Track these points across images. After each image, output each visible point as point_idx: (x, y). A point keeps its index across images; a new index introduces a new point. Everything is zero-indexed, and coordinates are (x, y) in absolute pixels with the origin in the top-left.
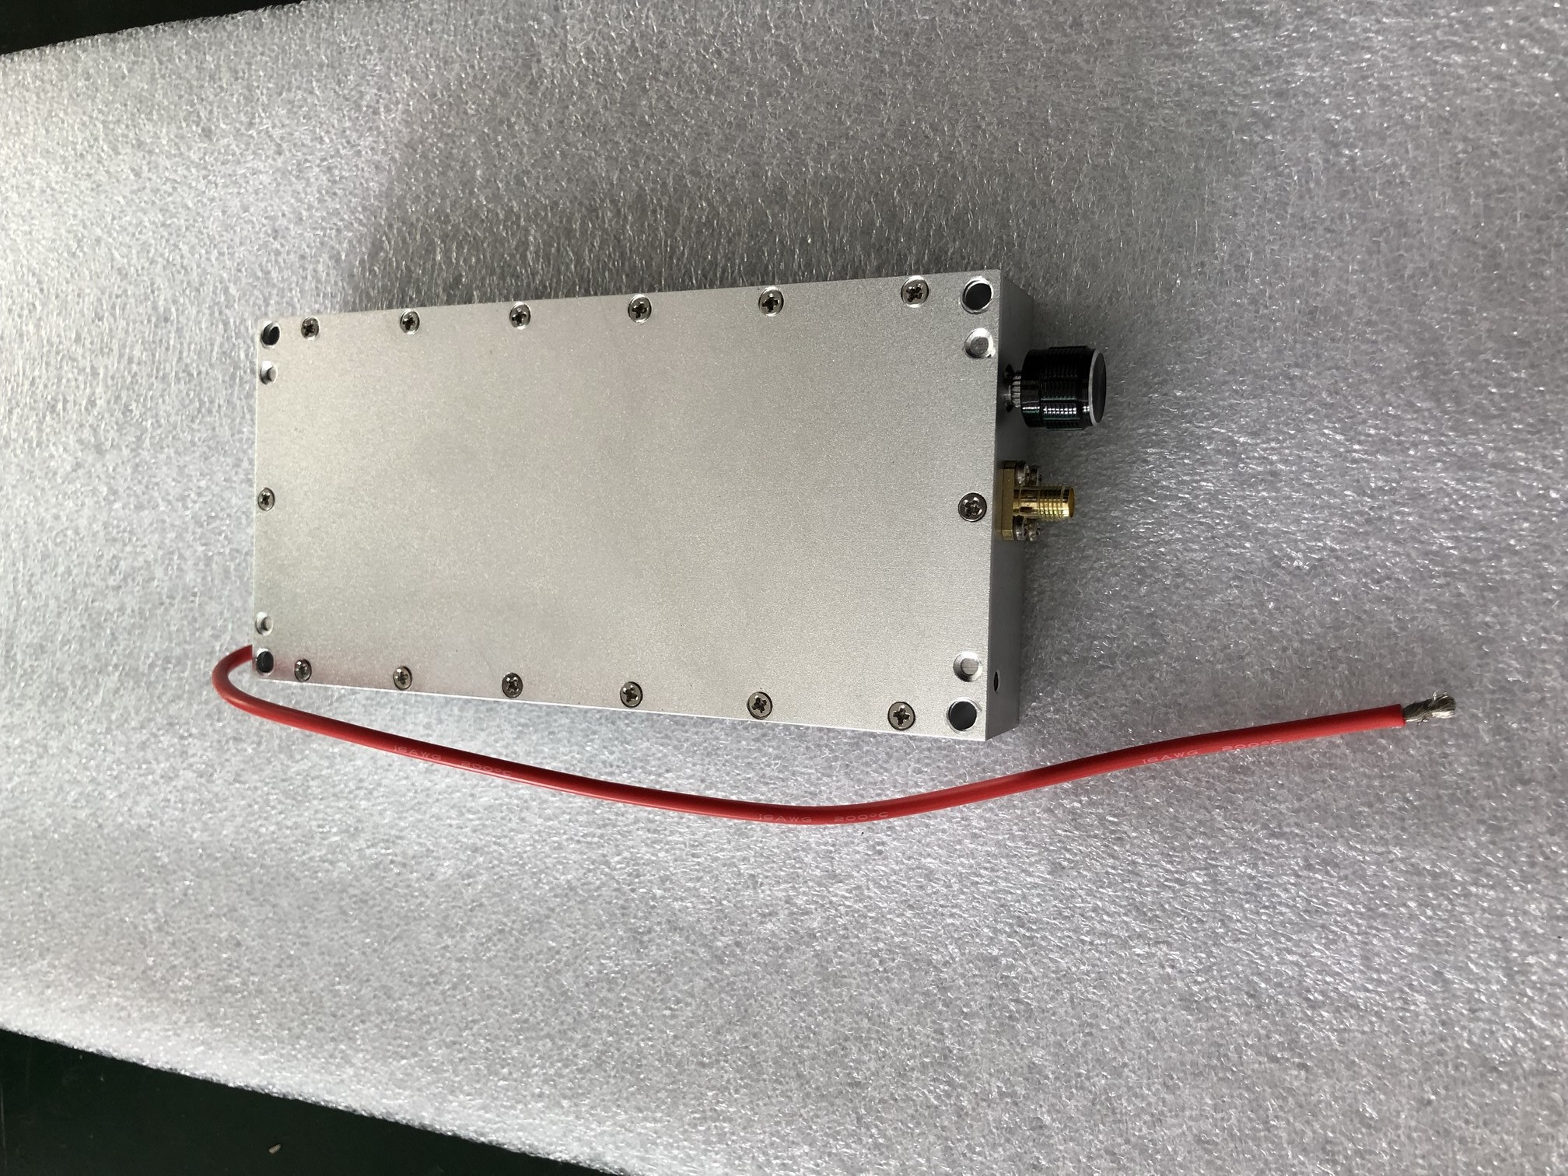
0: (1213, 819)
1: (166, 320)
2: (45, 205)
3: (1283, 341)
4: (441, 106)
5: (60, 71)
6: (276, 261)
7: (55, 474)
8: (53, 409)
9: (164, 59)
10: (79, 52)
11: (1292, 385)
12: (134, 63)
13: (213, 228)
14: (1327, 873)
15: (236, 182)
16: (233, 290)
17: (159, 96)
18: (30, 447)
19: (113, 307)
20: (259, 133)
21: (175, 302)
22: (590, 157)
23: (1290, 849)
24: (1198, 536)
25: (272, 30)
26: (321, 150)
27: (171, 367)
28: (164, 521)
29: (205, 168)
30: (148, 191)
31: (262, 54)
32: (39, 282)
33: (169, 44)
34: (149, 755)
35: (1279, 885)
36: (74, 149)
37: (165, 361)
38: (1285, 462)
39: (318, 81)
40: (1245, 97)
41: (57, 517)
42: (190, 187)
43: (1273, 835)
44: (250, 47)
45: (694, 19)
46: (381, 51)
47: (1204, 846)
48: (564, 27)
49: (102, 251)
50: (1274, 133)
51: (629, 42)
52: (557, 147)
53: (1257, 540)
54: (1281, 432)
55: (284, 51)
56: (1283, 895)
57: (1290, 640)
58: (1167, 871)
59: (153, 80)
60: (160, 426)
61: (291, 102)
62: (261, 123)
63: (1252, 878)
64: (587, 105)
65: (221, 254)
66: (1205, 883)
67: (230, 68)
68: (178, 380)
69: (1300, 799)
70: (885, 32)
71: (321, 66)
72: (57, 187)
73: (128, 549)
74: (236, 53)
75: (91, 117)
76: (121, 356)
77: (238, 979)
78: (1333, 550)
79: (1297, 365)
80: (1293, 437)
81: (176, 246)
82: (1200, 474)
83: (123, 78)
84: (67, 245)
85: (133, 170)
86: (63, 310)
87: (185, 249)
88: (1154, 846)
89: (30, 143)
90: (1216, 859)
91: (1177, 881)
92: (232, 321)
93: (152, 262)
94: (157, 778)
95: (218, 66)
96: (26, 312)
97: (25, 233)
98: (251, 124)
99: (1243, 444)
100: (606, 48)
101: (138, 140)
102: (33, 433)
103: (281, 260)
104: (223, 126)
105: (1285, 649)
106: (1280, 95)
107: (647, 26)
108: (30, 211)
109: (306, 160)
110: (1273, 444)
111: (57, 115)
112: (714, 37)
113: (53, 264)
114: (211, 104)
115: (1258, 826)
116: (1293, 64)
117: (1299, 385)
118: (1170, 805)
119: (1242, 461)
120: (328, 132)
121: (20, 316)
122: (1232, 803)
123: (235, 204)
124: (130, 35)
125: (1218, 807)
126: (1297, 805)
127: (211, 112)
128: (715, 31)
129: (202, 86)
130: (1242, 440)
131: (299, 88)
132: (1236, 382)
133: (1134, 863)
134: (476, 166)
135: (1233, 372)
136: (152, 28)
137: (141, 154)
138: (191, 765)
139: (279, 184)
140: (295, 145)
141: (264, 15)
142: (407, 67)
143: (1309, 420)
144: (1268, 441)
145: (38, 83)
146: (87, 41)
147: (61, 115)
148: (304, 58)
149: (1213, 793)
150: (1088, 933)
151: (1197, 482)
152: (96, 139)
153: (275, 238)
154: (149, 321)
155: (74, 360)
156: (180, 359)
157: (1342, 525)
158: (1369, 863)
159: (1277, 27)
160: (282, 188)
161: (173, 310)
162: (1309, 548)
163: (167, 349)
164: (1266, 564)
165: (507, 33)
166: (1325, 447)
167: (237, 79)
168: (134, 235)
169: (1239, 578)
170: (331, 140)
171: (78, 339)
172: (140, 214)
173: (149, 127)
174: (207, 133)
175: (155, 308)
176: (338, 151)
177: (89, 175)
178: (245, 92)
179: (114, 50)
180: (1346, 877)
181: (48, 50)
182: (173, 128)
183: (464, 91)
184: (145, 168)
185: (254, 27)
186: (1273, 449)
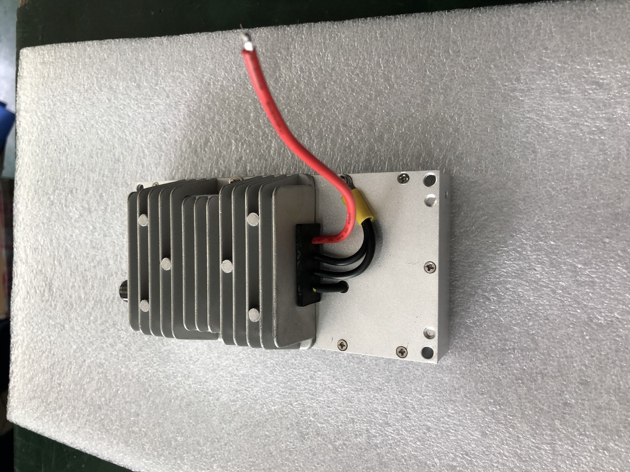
0: (555, 424)
1: (118, 160)
2: (71, 109)
3: (602, 226)
4: (237, 85)
5: (78, 54)
6: (165, 142)
7: (71, 218)
8: (71, 192)
9: (122, 54)
10: (87, 47)
11: (605, 246)
12: (110, 54)
13: (139, 125)
14: (604, 453)
15: (149, 108)
16: (146, 151)
17: (119, 69)
18: (62, 206)
19: (97, 153)
20: (160, 88)
21: (122, 154)
22: (300, 113)
23: (589, 441)
24: (556, 304)
25: (167, 46)
26: (185, 98)
27: (120, 181)
28: (114, 243)
29: (137, 100)
30: (113, 108)
31: (163, 55)
32: (68, 140)
33: (125, 48)
34: (105, 335)
35: (582, 456)
36: (84, 87)
37: (118, 177)
38: (598, 278)
39: (186, 69)
40: (593, 119)
41: (71, 236)
42: (131, 108)
43: (581, 434)
44: (158, 52)
45: (348, 59)
46: (212, 59)
47: (551, 435)
48: (291, 56)
49: (94, 130)
50: (605, 136)
51: (319, 66)
52: (286, 108)
53: (583, 309)
54: (597, 265)
55: (172, 55)
56: (584, 460)
57: (594, 353)
58: (533, 442)
59: (117, 63)
60: (114, 204)
61: (173, 76)
62: (161, 84)
63: (570, 451)
64: (300, 91)
65: (142, 136)
66: (549, 450)
67: (149, 60)
68: (122, 185)
69: (594, 420)
70: (432, 74)
71: (187, 62)
72: (76, 102)
73: (100, 251)
74: (152, 55)
75: (91, 75)
76: (100, 173)
77: (137, 429)
78: (617, 318)
79: (607, 237)
80: (603, 268)
81: (124, 131)
82: (559, 278)
83: (105, 59)
84: (80, 127)
85: (108, 99)
86: (77, 152)
87: (127, 133)
88: (528, 431)
89: (65, 82)
90: (555, 441)
91: (537, 447)
92: (145, 164)
93: (114, 137)
94: (108, 345)
95: (144, 59)
96: (62, 151)
97: (63, 119)
98: (157, 84)
99: (580, 268)
100: (309, 67)
101: (110, 86)
102: (63, 201)
103: (166, 141)
104: (146, 84)
105: (592, 357)
106: (609, 120)
107: (327, 60)
108: (65, 111)
109: (179, 102)
110: (593, 270)
111: (77, 72)
112: (356, 68)
113: (74, 133)
114: (141, 74)
115: (575, 430)
116: (616, 108)
117: (607, 246)
118: (536, 415)
119: (579, 275)
120: (188, 91)
121: (59, 153)
122: (564, 419)
123: (149, 117)
124: (108, 42)
125: (558, 419)
126: (593, 423)
127: (141, 77)
128: (357, 65)
129: (137, 67)
130: (580, 266)
131: (177, 71)
132: (578, 241)
133: (518, 437)
134: (250, 113)
135: (578, 237)
136: (117, 40)
137: (111, 92)
138: (122, 341)
139: (167, 110)
140: (175, 95)
141: (164, 39)
142: (223, 67)
143: (611, 261)
144: (591, 268)
145: (69, 58)
146: (90, 43)
147: (79, 72)
148: (180, 59)
149: (556, 413)
150: (496, 463)
151: (557, 281)
152: (93, 84)
153: (165, 132)
154: (112, 161)
155: (81, 173)
156: (123, 177)
157: (623, 308)
158: (623, 452)
159: (610, 90)
160: (168, 112)
161: (121, 157)
162: (607, 316)
163: (118, 173)
164: (586, 320)
165: (267, 57)
166: (618, 274)
167: (152, 65)
168: (107, 125)
169: (573, 324)
170: (190, 94)
171: (83, 165)
172: (110, 117)
173: (115, 82)
174: (139, 86)
175: (114, 155)
176: (192, 99)
177: (90, 99)
178: (155, 70)
179: (101, 47)
180: (612, 456)
181: (73, 44)
182: (125, 84)
183: (247, 79)
184: (113, 98)
185: (160, 44)
186: (593, 272)
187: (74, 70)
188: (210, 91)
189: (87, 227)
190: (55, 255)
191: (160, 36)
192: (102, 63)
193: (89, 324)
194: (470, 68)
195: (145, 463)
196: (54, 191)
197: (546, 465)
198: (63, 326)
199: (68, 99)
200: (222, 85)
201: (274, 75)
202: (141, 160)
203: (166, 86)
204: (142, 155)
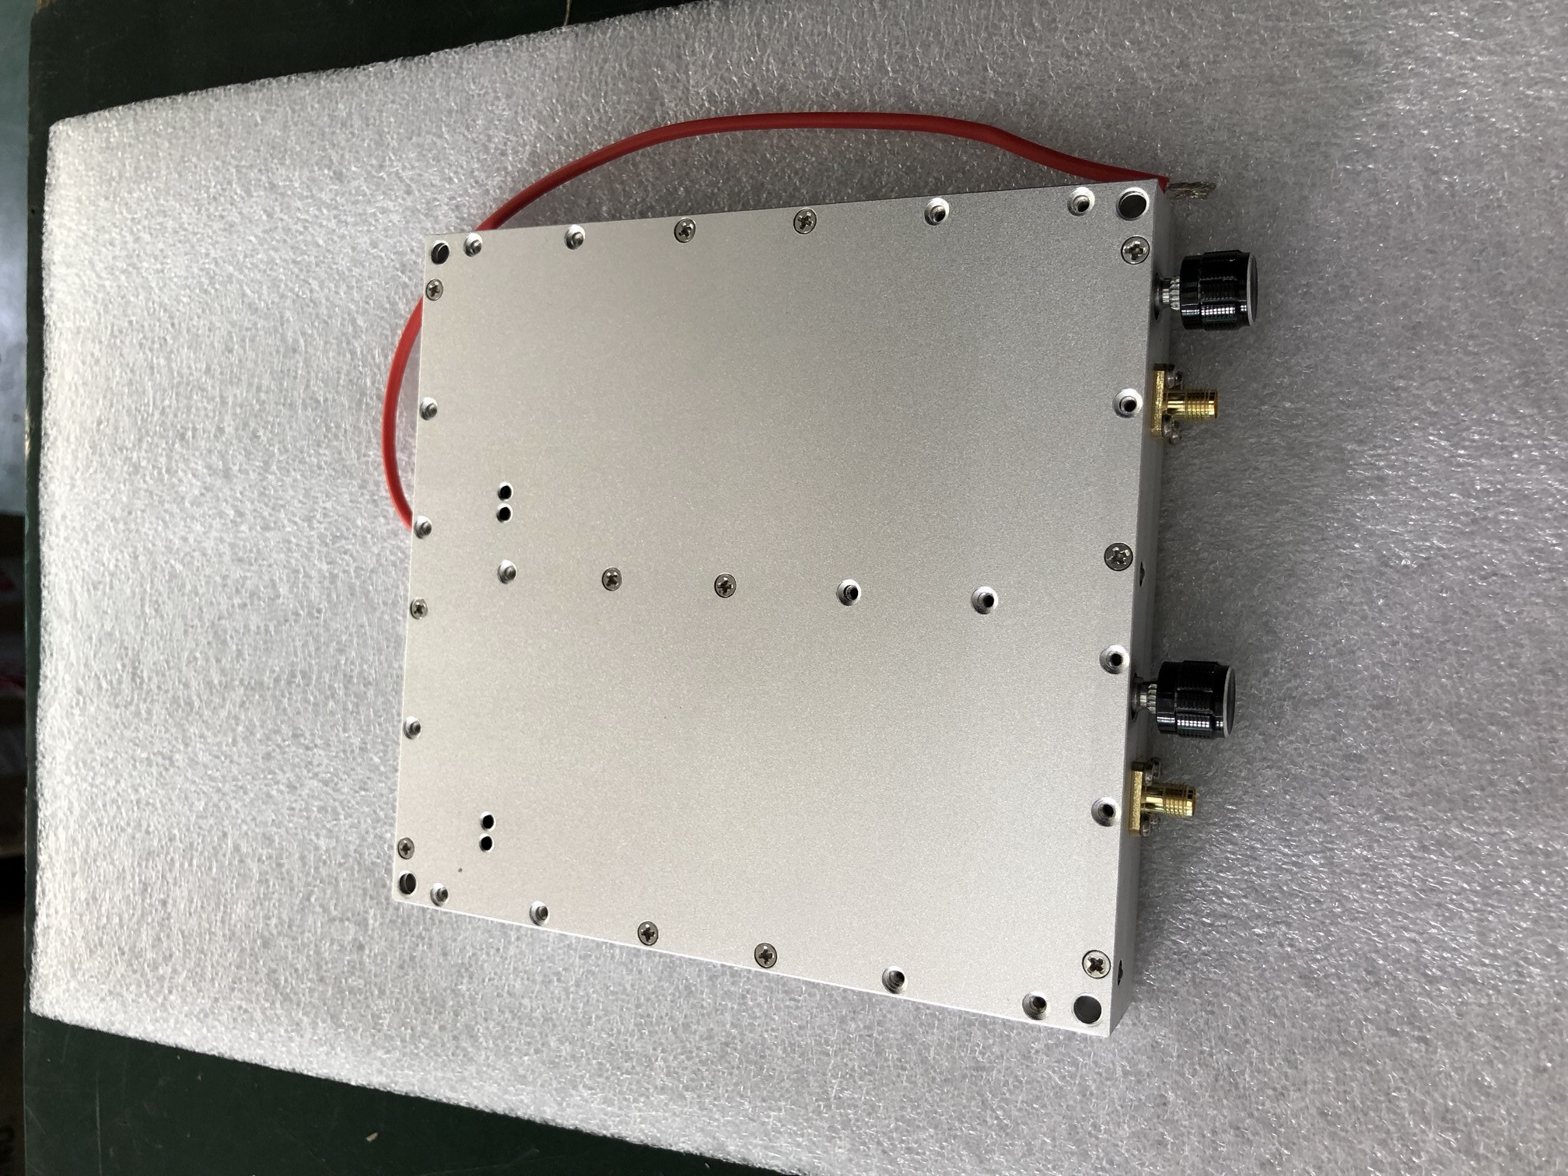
187: (182, 157)
188: (505, 168)
189: (221, 514)
190: (145, 590)
191: (386, 59)
192: (249, 133)
193: (235, 742)
194: (1080, 53)
195: (383, 1063)
196: (140, 440)
197: (1317, 902)
198: (170, 759)
199: (170, 224)
200: (533, 153)
201: (649, 118)
202: (348, 343)
203: (404, 168)
204: (350, 329)
